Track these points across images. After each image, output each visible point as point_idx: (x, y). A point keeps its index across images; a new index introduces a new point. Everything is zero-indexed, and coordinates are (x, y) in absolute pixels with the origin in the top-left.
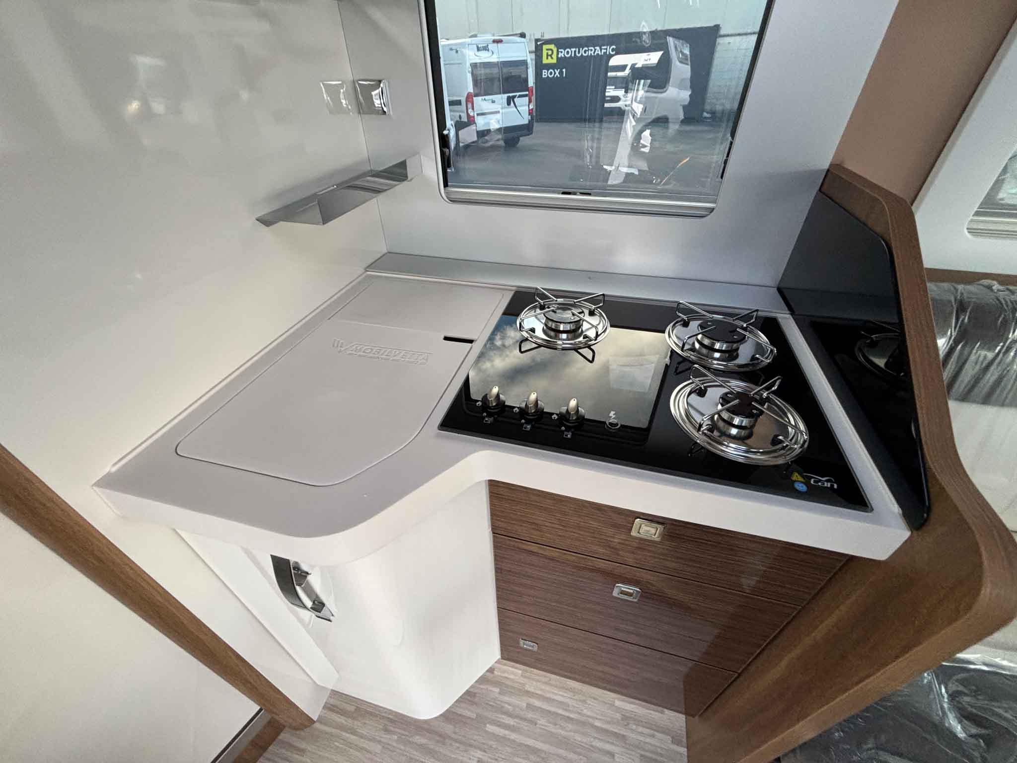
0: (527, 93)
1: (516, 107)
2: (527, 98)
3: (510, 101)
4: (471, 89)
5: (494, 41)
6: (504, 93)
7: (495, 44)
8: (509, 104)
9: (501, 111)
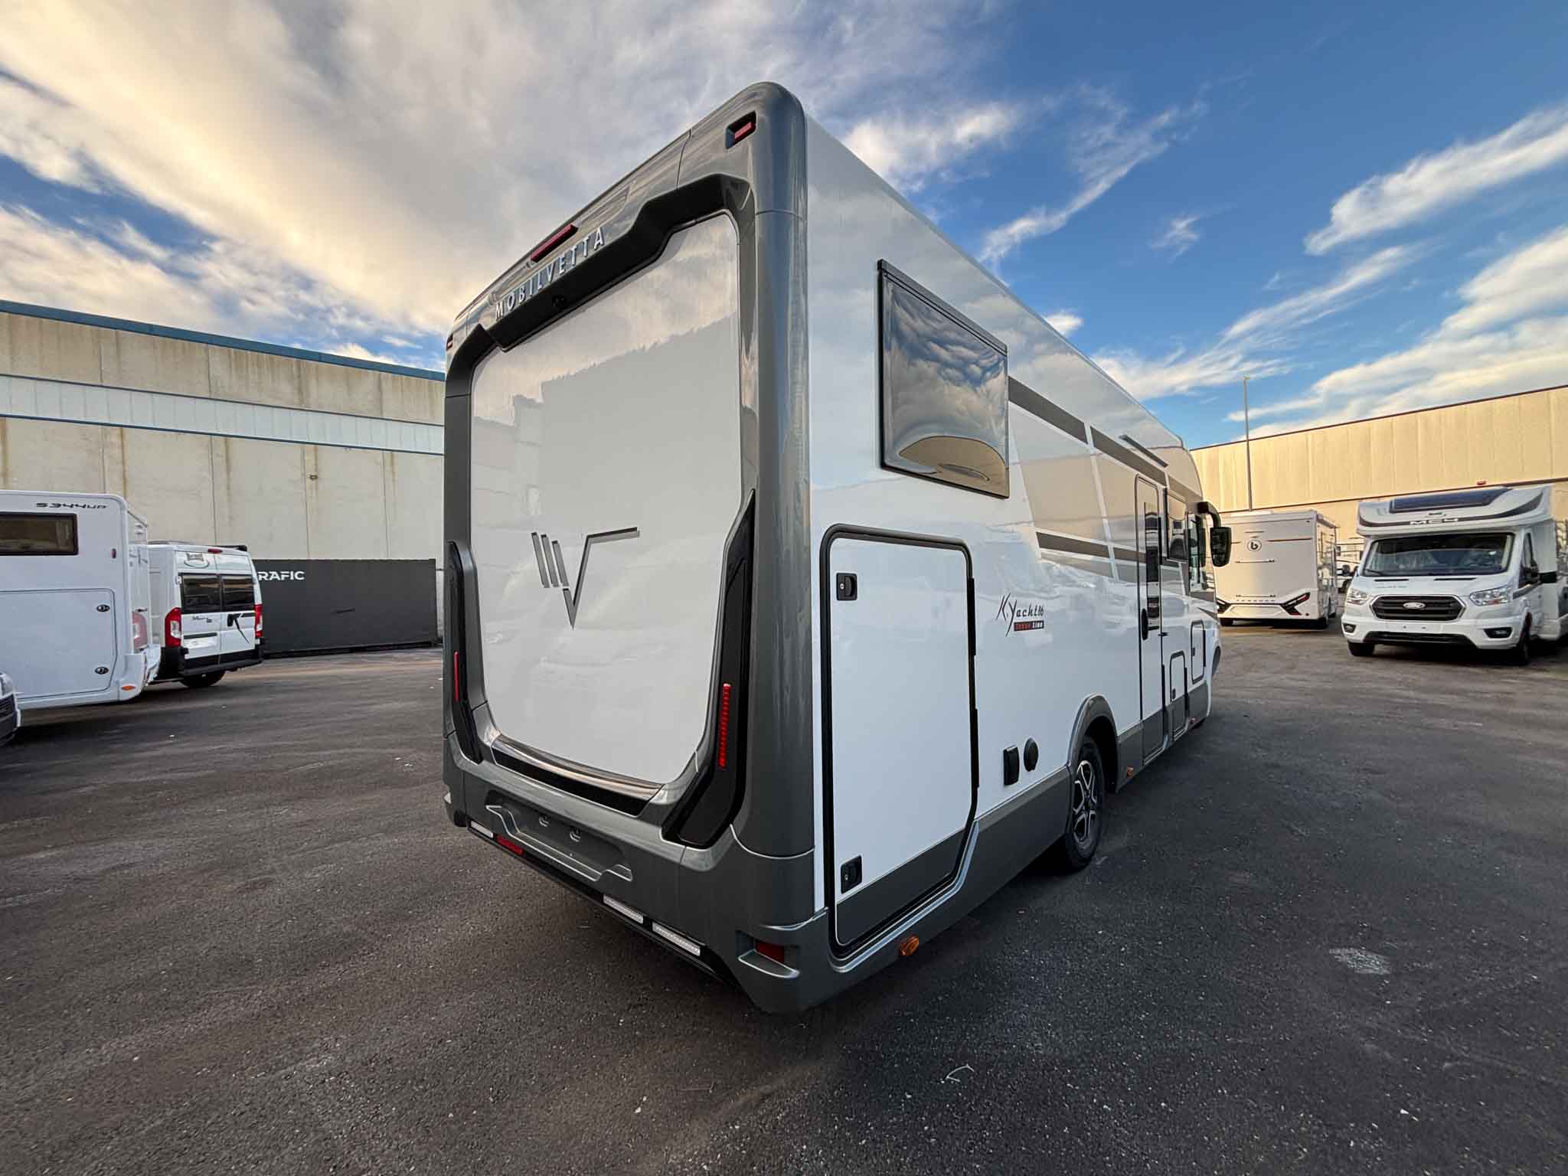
0: (253, 612)
1: (238, 628)
2: (254, 618)
3: (231, 620)
4: (178, 604)
5: (210, 551)
6: (224, 610)
7: (212, 555)
8: (230, 624)
9: (218, 632)
